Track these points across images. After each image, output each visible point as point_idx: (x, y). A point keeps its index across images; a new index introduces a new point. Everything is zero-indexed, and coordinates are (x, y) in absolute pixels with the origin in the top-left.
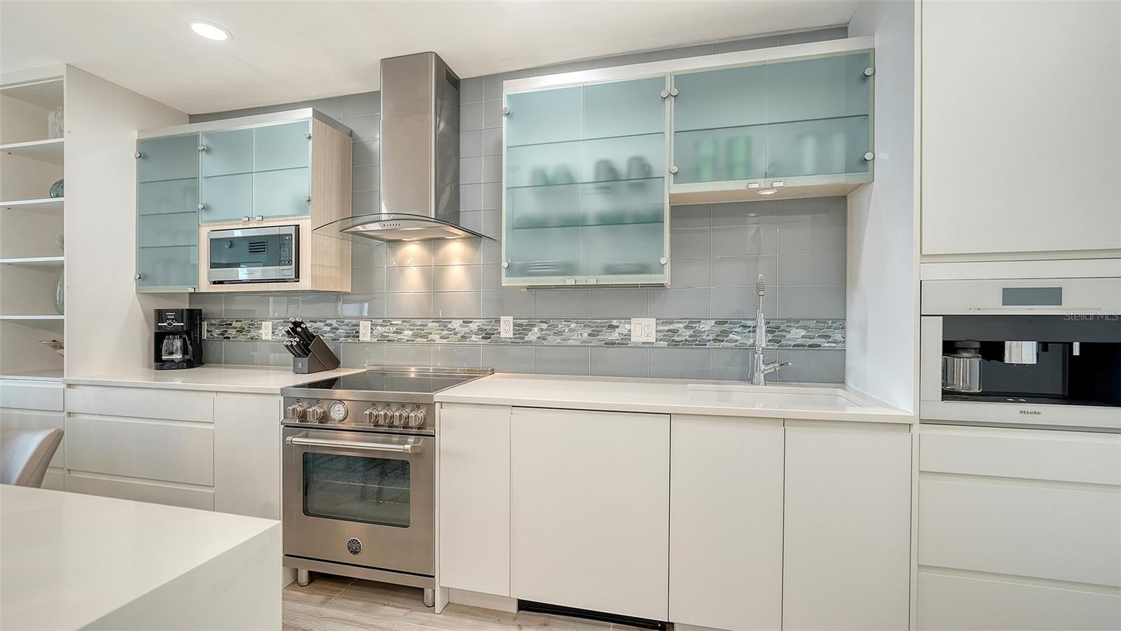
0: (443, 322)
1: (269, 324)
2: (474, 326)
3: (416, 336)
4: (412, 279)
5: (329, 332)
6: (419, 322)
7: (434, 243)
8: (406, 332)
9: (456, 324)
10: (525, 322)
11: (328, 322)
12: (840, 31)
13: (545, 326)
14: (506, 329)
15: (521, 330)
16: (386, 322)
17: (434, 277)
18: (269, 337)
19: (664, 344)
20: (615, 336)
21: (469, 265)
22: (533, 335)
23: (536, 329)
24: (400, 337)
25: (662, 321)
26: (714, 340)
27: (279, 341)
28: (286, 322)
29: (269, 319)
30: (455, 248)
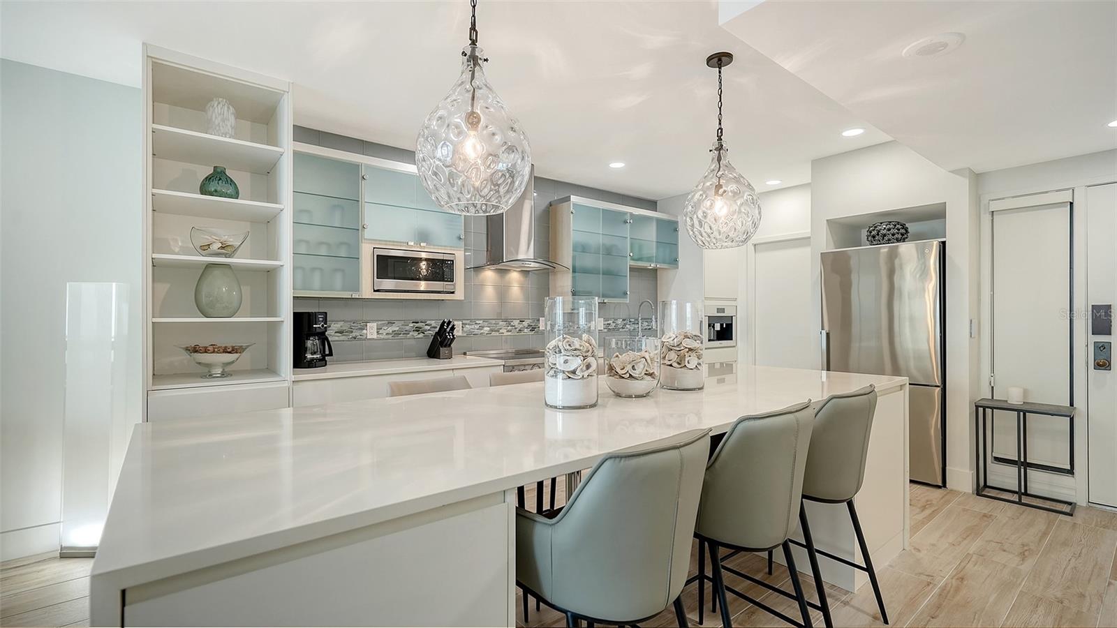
0: (508, 321)
1: (374, 325)
2: (525, 324)
3: (492, 331)
4: (489, 292)
5: (429, 330)
6: (494, 322)
7: (503, 272)
8: (486, 328)
9: (516, 323)
11: (428, 322)
12: (652, 204)
14: (543, 324)
16: (473, 321)
17: (502, 292)
18: (375, 336)
19: (606, 330)
21: (522, 288)
24: (482, 331)
25: (606, 320)
26: (622, 328)
27: (383, 339)
28: (391, 323)
29: (373, 321)
30: (515, 276)
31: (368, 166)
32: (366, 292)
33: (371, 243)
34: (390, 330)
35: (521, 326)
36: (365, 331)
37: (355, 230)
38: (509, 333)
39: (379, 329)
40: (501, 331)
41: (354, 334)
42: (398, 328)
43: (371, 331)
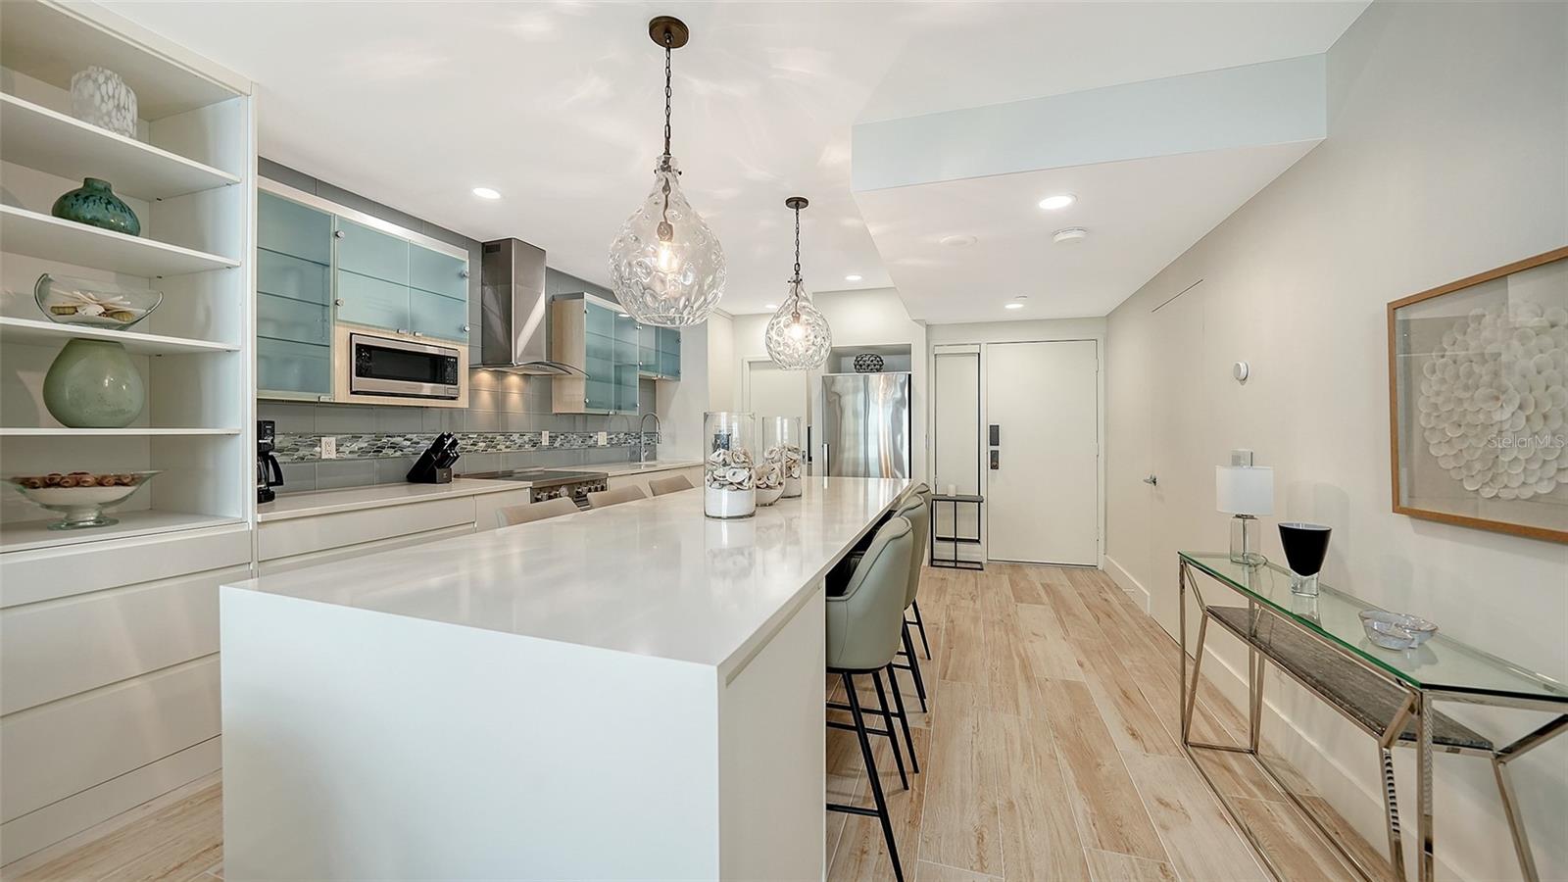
0: (507, 435)
1: (333, 440)
2: (526, 438)
3: (488, 446)
5: (409, 447)
6: (490, 436)
7: (500, 376)
8: (481, 444)
9: (516, 437)
10: (554, 435)
11: (408, 436)
13: (563, 437)
14: (545, 441)
15: (553, 439)
17: (500, 399)
18: (333, 456)
19: (609, 446)
20: (591, 442)
21: (522, 393)
22: (557, 444)
23: (559, 439)
24: (476, 448)
25: (609, 434)
26: (624, 443)
27: (345, 459)
28: (356, 437)
29: (333, 434)
30: (514, 380)
31: (342, 220)
32: (340, 393)
33: (348, 327)
34: (355, 447)
35: (521, 441)
36: (318, 449)
37: (325, 306)
38: (509, 450)
39: (339, 445)
40: (498, 447)
41: (301, 453)
42: (366, 445)
43: (328, 448)
